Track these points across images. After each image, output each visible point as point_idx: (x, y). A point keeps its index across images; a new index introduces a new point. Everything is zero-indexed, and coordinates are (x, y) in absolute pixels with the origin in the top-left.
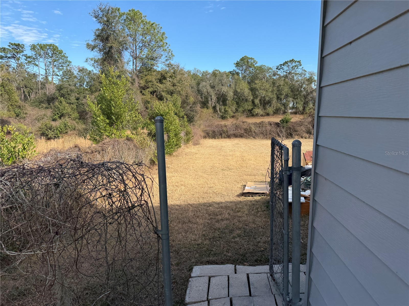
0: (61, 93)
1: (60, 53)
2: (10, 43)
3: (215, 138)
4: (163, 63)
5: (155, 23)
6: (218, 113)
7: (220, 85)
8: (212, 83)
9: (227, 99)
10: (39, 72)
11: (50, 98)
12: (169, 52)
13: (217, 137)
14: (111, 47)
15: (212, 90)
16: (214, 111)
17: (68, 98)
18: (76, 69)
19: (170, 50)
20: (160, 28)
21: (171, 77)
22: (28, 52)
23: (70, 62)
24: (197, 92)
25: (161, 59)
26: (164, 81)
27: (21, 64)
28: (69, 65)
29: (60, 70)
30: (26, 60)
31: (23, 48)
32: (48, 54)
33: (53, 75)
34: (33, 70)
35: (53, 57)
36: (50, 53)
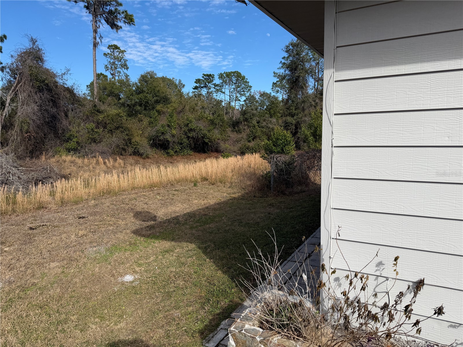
0: (245, 117)
1: (243, 79)
2: (203, 74)
10: (225, 98)
11: (235, 122)
14: (299, 77)
17: (251, 121)
18: (257, 94)
22: (217, 81)
23: (251, 87)
27: (211, 92)
28: (249, 90)
29: (241, 95)
30: (214, 88)
31: (213, 78)
32: (232, 81)
33: (236, 100)
34: (220, 97)
35: (236, 83)
36: (234, 79)
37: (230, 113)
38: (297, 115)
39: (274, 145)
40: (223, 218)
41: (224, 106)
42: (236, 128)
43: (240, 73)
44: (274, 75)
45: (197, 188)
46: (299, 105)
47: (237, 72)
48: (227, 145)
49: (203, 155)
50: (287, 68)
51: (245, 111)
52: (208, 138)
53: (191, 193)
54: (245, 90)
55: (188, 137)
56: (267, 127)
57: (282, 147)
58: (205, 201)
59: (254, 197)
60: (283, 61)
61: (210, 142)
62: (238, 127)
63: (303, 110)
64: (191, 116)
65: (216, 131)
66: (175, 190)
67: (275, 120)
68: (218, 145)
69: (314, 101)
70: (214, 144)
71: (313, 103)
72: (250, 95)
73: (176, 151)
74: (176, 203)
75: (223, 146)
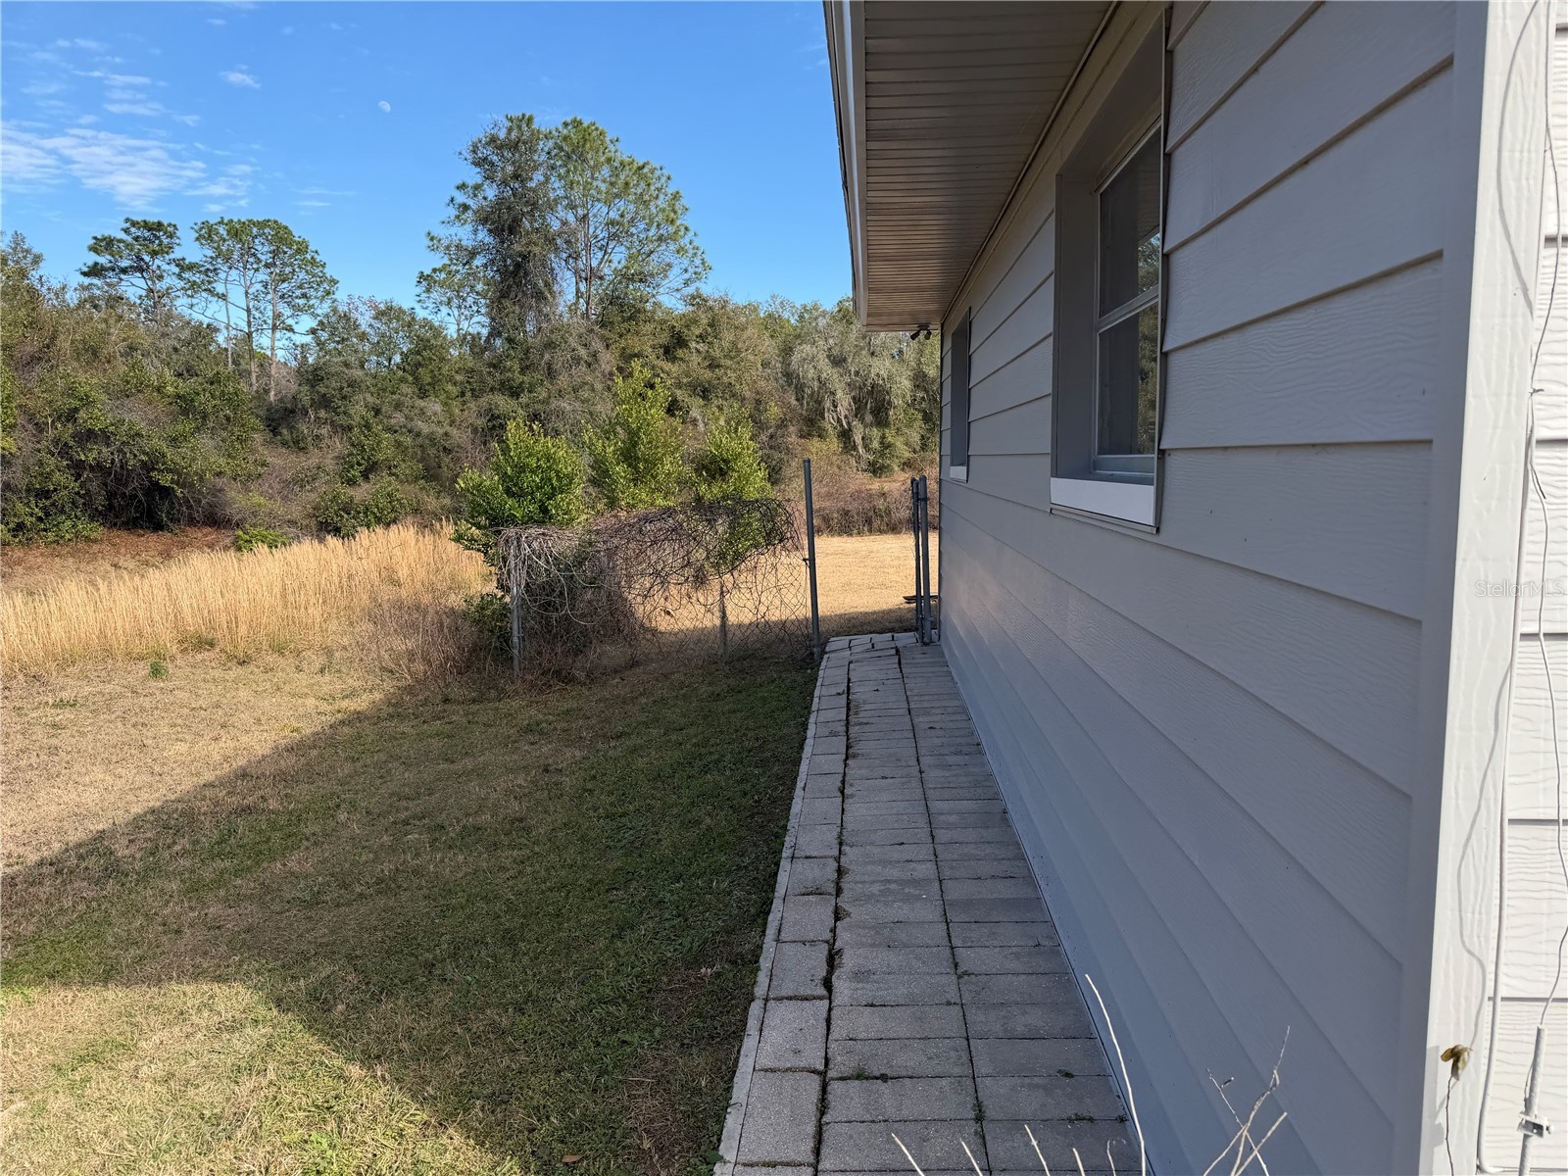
0: (318, 392)
1: (299, 251)
2: (127, 220)
3: (851, 535)
4: (674, 294)
5: (648, 163)
6: (858, 452)
7: (864, 352)
8: (837, 349)
9: (889, 403)
10: (228, 318)
11: (277, 411)
12: (695, 254)
13: (856, 531)
14: (526, 257)
15: (835, 370)
16: (845, 448)
17: (343, 408)
18: (362, 308)
19: (697, 249)
20: (664, 179)
21: (702, 338)
22: (191, 250)
23: (334, 282)
24: (781, 381)
25: (667, 281)
26: (680, 353)
27: (167, 292)
28: (328, 293)
29: (298, 310)
30: (179, 276)
31: (171, 236)
32: (254, 255)
33: (274, 328)
34: (209, 313)
35: (274, 264)
36: (263, 250)
37: (254, 375)
38: (530, 392)
39: (508, 492)
40: (342, 817)
41: (226, 350)
42: (285, 432)
43: (286, 228)
44: (431, 244)
45: (171, 686)
46: (534, 356)
47: (276, 222)
48: (257, 499)
49: (153, 541)
50: (484, 221)
51: (316, 369)
52: (170, 471)
53: (143, 709)
54: (312, 292)
55: (78, 467)
56: (410, 431)
57: (541, 501)
58: (227, 744)
59: (446, 700)
60: (461, 198)
61: (183, 486)
62: (291, 428)
63: (551, 373)
64: (88, 380)
65: (205, 442)
66: (61, 704)
67: (438, 408)
68: (216, 496)
69: (586, 345)
70: (202, 493)
71: (582, 352)
72: (335, 310)
73: (20, 527)
74: (77, 767)
75: (238, 500)
